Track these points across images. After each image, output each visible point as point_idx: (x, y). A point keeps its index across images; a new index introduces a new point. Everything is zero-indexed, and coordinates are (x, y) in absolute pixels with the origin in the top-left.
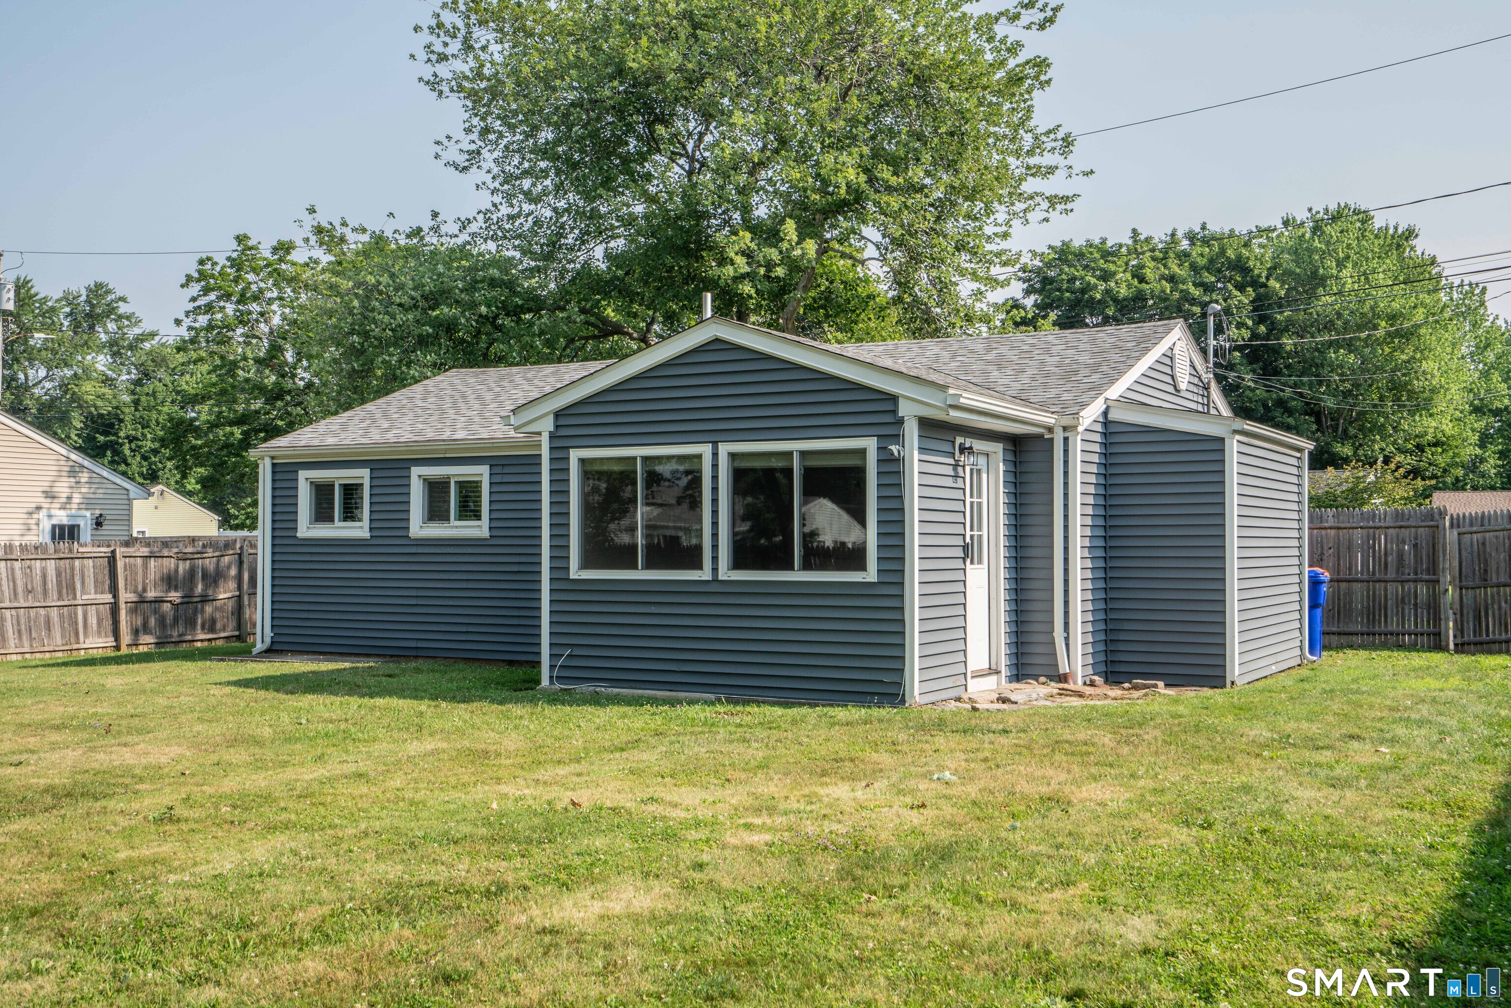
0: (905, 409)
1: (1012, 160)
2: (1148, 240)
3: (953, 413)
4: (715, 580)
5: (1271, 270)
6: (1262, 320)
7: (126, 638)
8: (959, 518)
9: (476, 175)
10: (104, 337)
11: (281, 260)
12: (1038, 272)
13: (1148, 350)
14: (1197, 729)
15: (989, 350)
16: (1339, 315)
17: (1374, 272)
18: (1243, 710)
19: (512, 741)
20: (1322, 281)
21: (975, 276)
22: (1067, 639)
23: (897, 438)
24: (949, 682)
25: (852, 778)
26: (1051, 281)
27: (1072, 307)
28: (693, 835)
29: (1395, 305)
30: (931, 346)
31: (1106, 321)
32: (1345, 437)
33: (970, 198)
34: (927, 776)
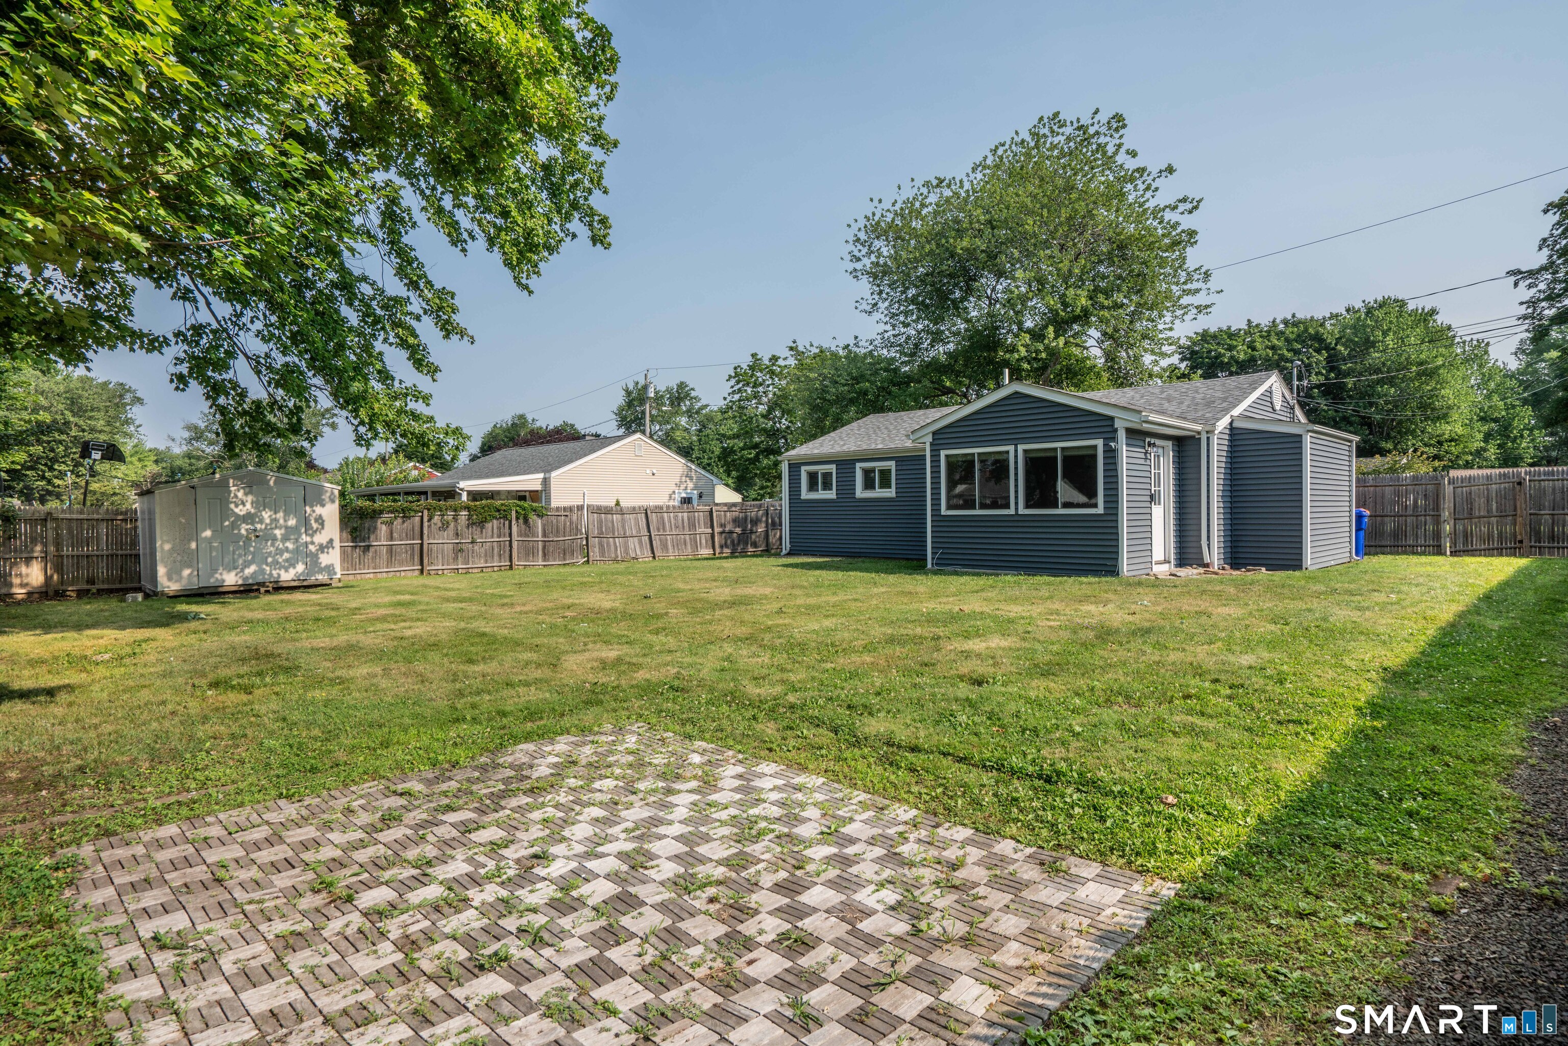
0: (1118, 424)
1: (1174, 288)
2: (1257, 326)
3: (1145, 425)
4: (1017, 514)
5: (1338, 341)
6: (1332, 369)
7: (718, 550)
8: (1148, 480)
9: (877, 316)
10: (684, 408)
11: (773, 365)
12: (1188, 348)
13: (1256, 388)
14: (1283, 586)
15: (1162, 392)
16: (1384, 364)
17: (1408, 336)
18: (1312, 578)
19: (921, 589)
20: (1373, 344)
21: (1153, 352)
22: (1209, 545)
23: (1114, 439)
24: (1142, 566)
25: (1096, 603)
26: (1196, 353)
27: (1210, 368)
28: (1022, 622)
29: (1423, 356)
30: (1129, 392)
31: (1231, 374)
32: (1388, 437)
33: (1151, 309)
34: (1136, 603)
